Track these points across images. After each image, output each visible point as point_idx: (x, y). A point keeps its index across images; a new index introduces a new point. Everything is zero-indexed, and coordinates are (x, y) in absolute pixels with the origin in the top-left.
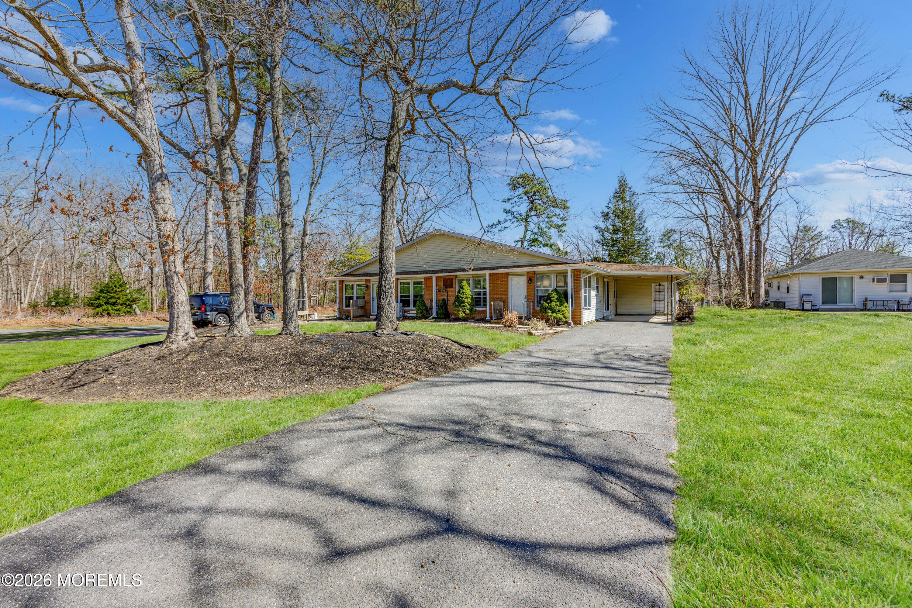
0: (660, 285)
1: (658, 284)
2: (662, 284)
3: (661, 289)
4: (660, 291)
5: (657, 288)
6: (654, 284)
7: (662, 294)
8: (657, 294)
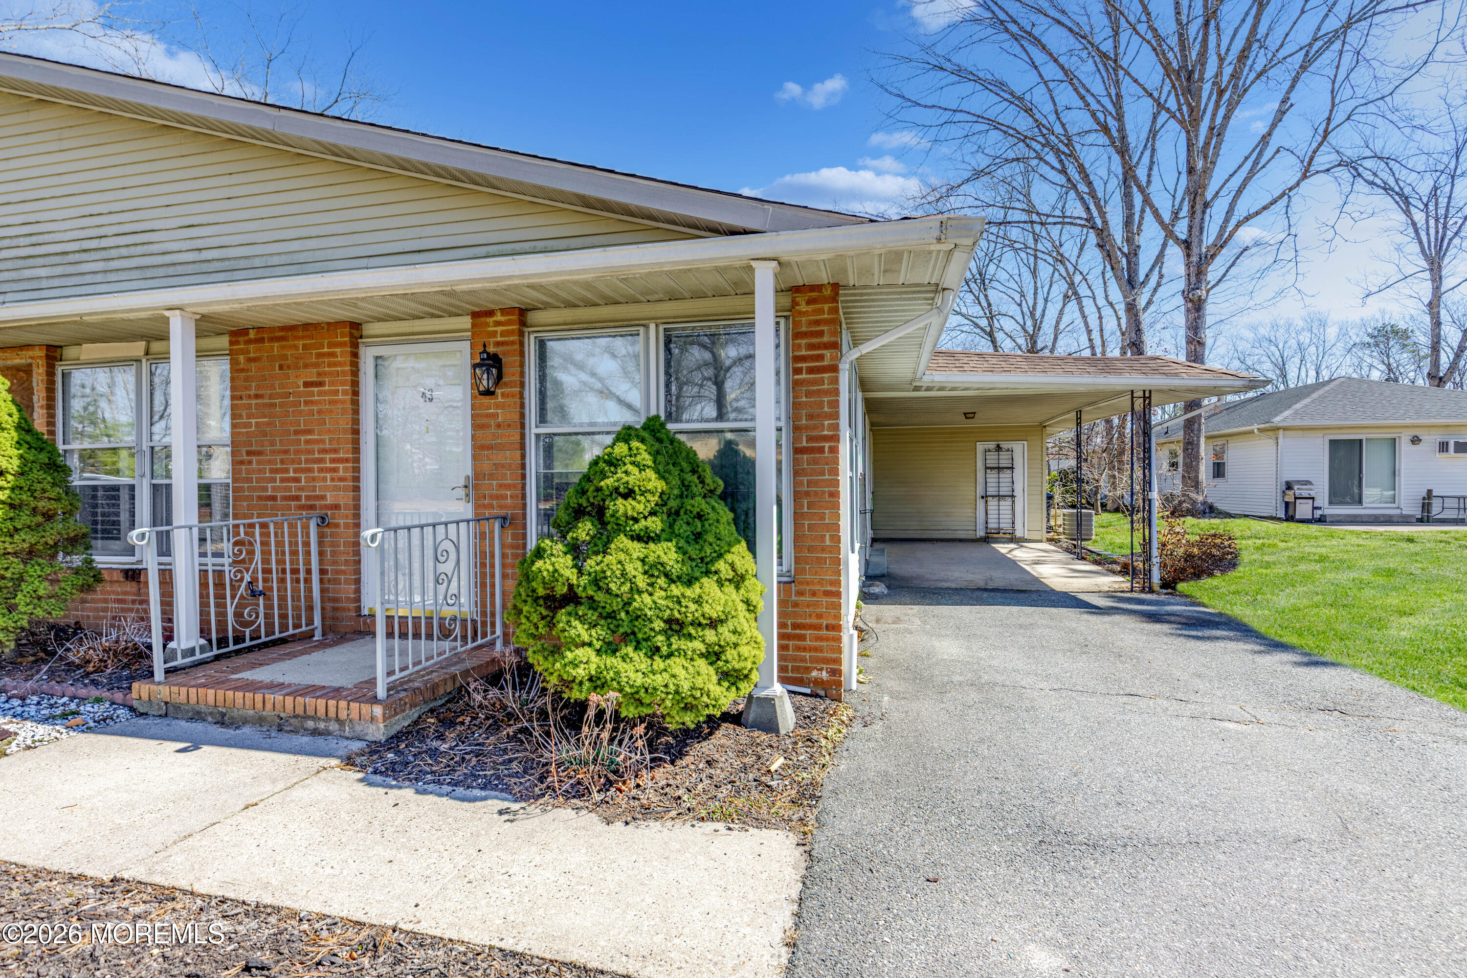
0: (999, 448)
1: (992, 445)
2: (1005, 445)
3: (1004, 463)
4: (999, 469)
5: (992, 461)
6: (980, 447)
7: (1005, 476)
8: (992, 476)
